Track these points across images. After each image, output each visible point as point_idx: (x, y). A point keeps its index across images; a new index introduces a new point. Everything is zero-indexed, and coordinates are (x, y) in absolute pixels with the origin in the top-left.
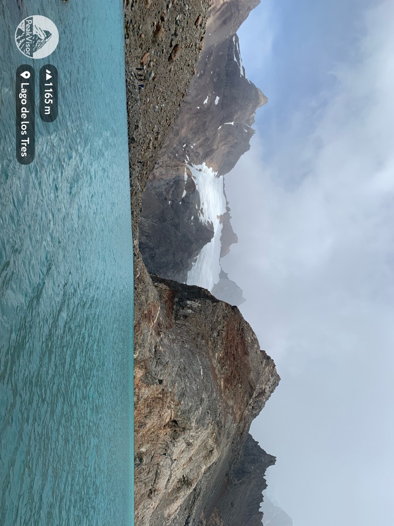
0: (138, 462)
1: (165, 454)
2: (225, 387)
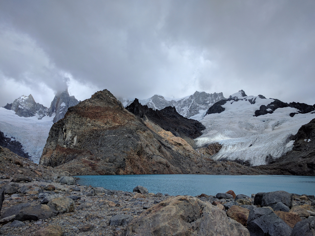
0: (156, 172)
1: (152, 158)
2: (119, 123)
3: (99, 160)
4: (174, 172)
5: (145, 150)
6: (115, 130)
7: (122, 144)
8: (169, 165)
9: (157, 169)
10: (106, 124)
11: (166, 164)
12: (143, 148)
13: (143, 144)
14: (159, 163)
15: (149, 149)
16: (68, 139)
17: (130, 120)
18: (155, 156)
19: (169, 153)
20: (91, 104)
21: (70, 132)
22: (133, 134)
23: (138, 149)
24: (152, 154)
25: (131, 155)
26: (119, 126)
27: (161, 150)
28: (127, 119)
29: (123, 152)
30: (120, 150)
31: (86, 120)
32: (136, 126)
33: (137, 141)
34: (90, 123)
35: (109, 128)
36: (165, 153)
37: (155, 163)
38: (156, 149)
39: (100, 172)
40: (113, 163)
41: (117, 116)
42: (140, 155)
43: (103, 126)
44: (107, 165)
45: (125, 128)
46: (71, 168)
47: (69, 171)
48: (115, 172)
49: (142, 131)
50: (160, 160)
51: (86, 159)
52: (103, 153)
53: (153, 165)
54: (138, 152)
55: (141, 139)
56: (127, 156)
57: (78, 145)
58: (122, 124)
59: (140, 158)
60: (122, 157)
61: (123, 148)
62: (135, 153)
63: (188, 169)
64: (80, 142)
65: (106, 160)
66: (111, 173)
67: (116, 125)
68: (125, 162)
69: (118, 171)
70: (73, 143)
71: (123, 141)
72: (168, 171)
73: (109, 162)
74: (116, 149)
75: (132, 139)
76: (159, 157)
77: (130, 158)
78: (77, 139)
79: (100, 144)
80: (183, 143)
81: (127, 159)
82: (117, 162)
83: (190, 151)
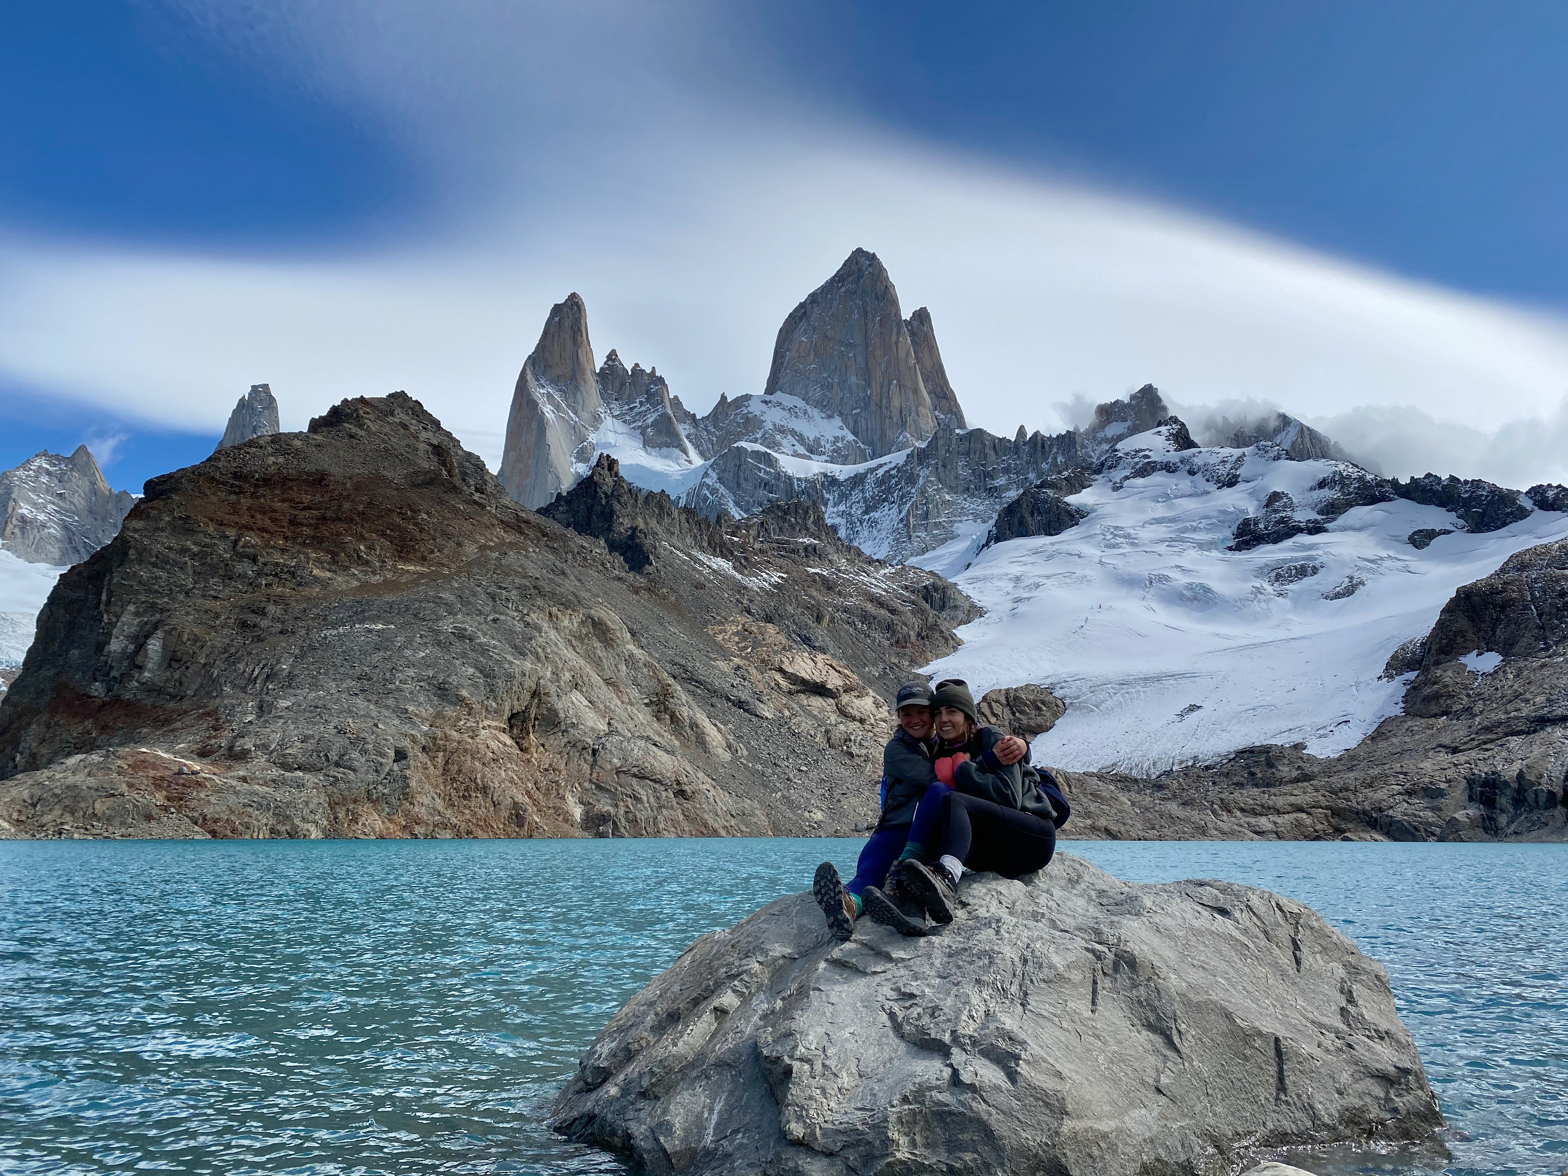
0: (608, 827)
1: (594, 752)
2: (423, 560)
3: (243, 756)
4: (716, 826)
5: (559, 706)
6: (389, 598)
7: (411, 672)
8: (693, 787)
9: (622, 812)
10: (347, 568)
11: (678, 783)
12: (543, 698)
13: (549, 674)
14: (635, 775)
15: (586, 703)
16: (115, 646)
17: (491, 548)
18: (615, 739)
19: (715, 725)
20: (281, 460)
21: (131, 608)
22: (495, 621)
23: (516, 703)
24: (603, 727)
25: (459, 731)
26: (422, 575)
27: (666, 709)
28: (476, 542)
29: (404, 715)
30: (390, 702)
31: (236, 543)
32: (526, 582)
33: (510, 657)
34: (254, 560)
35: (364, 586)
36: (694, 725)
37: (611, 781)
38: (632, 704)
39: (216, 821)
40: (326, 775)
41: (416, 524)
42: (528, 733)
43: (328, 574)
44: (274, 781)
45: (452, 589)
46: (35, 800)
47: (15, 816)
48: (316, 823)
49: (561, 608)
50: (641, 762)
51: (160, 753)
52: (280, 717)
53: (599, 787)
54: (512, 717)
55: (540, 650)
56: (426, 734)
57: (167, 681)
58: (443, 565)
59: (521, 750)
60: (386, 740)
61: (411, 693)
62: (487, 723)
63: (815, 810)
64: (178, 661)
65: (284, 756)
66: (288, 828)
67: (408, 571)
68: (408, 768)
69: (347, 815)
70: (140, 668)
71: (423, 658)
72: (681, 817)
73: (296, 769)
74: (369, 701)
75: (480, 644)
76: (641, 743)
77: (445, 751)
78: (165, 647)
79: (285, 673)
80: (834, 681)
81: (427, 753)
82: (350, 768)
83: (873, 721)
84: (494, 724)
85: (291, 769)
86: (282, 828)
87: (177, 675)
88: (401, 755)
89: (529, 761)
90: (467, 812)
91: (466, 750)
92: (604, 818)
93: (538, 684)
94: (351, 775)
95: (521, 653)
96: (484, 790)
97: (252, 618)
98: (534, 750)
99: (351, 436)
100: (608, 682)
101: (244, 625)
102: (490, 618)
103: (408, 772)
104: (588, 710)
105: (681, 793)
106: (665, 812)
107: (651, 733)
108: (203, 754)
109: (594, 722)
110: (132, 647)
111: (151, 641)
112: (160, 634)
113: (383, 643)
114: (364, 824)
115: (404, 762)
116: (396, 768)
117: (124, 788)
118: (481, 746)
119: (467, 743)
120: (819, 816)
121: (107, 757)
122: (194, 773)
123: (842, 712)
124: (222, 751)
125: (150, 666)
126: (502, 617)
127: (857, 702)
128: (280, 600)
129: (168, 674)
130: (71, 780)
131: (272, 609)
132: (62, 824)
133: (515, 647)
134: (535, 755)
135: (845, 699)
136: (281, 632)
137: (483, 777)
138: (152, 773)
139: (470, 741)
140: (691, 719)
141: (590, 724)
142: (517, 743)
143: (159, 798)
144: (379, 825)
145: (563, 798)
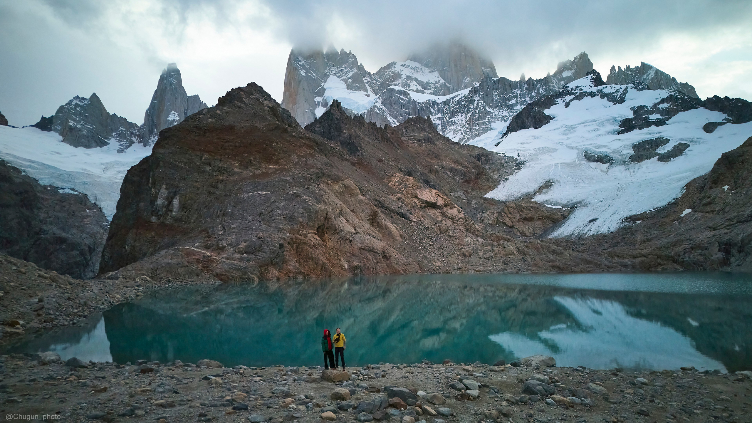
0: (358, 271)
1: (350, 241)
2: (276, 163)
3: (223, 249)
4: (400, 269)
5: (336, 223)
6: (266, 180)
7: (280, 212)
8: (390, 254)
9: (362, 265)
10: (247, 168)
11: (384, 252)
12: (330, 220)
13: (331, 210)
14: (367, 250)
15: (345, 221)
16: (159, 202)
17: (303, 157)
18: (358, 235)
19: (395, 227)
20: (214, 120)
21: (164, 186)
22: (308, 188)
23: (319, 222)
24: (353, 231)
25: (300, 235)
26: (277, 170)
27: (376, 221)
28: (296, 154)
29: (280, 230)
30: (273, 224)
31: (201, 158)
32: (317, 171)
33: (316, 205)
34: (210, 165)
35: (254, 176)
36: (387, 228)
37: (357, 252)
38: (362, 220)
39: (221, 275)
40: (255, 255)
41: (272, 148)
42: (325, 234)
43: (240, 171)
44: (239, 259)
45: (290, 176)
46: (156, 269)
47: (150, 275)
48: (256, 274)
49: (332, 181)
50: (369, 245)
51: (193, 248)
52: (234, 232)
53: (353, 255)
54: (319, 228)
55: (326, 200)
56: (289, 237)
57: (183, 216)
58: (285, 165)
59: (322, 241)
60: (276, 240)
61: (281, 220)
62: (310, 231)
63: (437, 262)
64: (186, 208)
65: (239, 248)
66: (247, 276)
67: (271, 168)
68: (284, 251)
69: (265, 270)
70: (171, 211)
71: (283, 206)
72: (386, 267)
73: (244, 253)
74: (265, 224)
75: (304, 199)
76: (368, 237)
77: (296, 243)
78: (180, 202)
79: (230, 213)
80: (440, 202)
81: (290, 245)
82: (264, 252)
83: (457, 219)
84: (312, 231)
85: (242, 254)
86: (244, 276)
87: (186, 214)
88: (281, 246)
89: (326, 246)
90: (307, 267)
91: (304, 243)
92: (356, 267)
93: (327, 214)
94: (265, 255)
95: (319, 202)
96: (312, 258)
97: (213, 190)
98: (327, 241)
99: (240, 107)
100: (353, 211)
101: (210, 193)
102: (306, 187)
103: (285, 253)
104: (346, 224)
105: (385, 257)
106: (379, 264)
107: (371, 232)
108: (207, 248)
109: (348, 228)
110: (166, 203)
111: (174, 200)
112: (177, 197)
113: (266, 200)
114: (272, 274)
115: (283, 249)
116: (280, 251)
117: (187, 264)
118: (309, 241)
119: (304, 240)
120: (439, 264)
121: (175, 250)
122: (209, 257)
123: (443, 215)
124: (214, 246)
125: (175, 210)
126: (311, 187)
127: (450, 211)
128: (222, 181)
129: (183, 213)
130: (166, 261)
131: (220, 186)
132: (168, 277)
133: (317, 199)
134: (328, 243)
135: (445, 210)
136: (225, 196)
137: (311, 253)
138: (194, 257)
139: (305, 239)
140: (385, 225)
141: (348, 230)
142: (321, 238)
143: (200, 267)
144: (277, 274)
145: (340, 260)
